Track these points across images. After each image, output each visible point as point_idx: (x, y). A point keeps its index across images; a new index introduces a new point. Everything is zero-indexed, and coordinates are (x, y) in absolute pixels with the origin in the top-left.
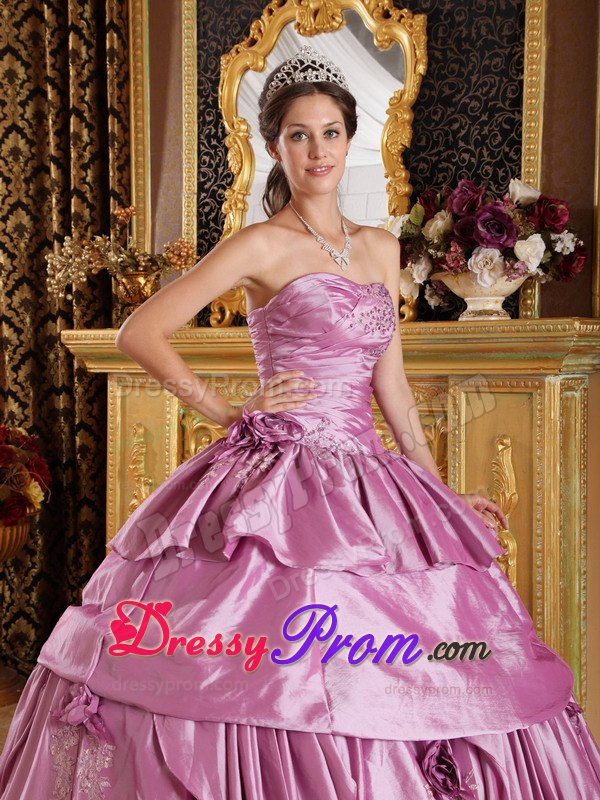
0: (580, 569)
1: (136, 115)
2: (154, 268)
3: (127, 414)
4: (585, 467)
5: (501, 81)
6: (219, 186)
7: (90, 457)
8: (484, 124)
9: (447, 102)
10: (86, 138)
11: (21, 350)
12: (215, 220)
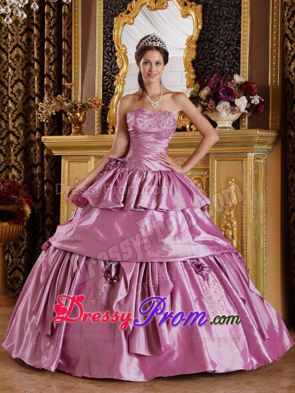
0: (263, 234)
1: (75, 41)
2: (84, 109)
3: (71, 174)
4: (266, 191)
5: (232, 33)
6: (112, 74)
7: (51, 195)
8: (225, 50)
9: (211, 41)
10: (52, 51)
11: (19, 147)
12: (111, 88)
